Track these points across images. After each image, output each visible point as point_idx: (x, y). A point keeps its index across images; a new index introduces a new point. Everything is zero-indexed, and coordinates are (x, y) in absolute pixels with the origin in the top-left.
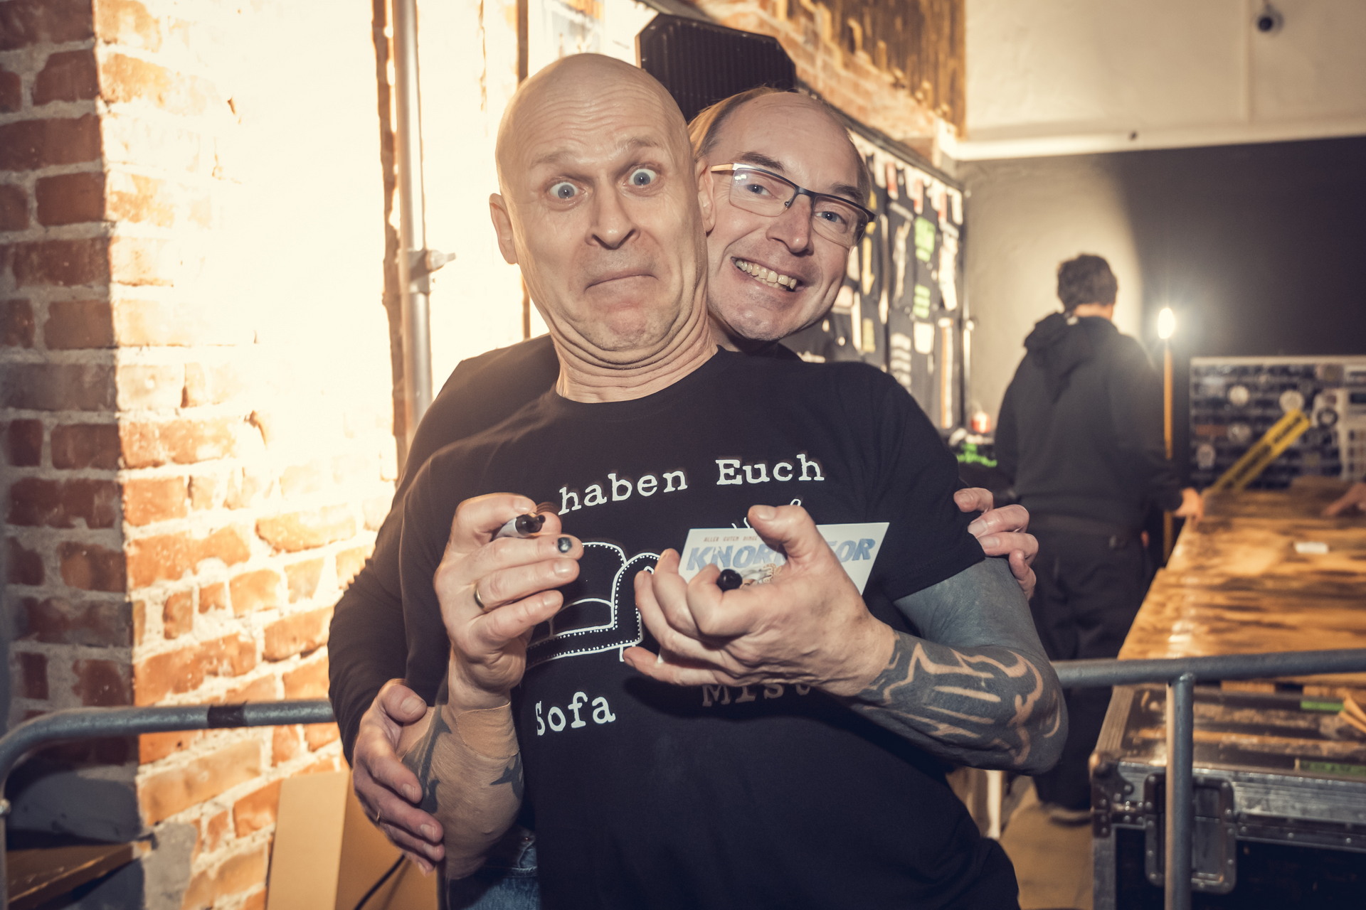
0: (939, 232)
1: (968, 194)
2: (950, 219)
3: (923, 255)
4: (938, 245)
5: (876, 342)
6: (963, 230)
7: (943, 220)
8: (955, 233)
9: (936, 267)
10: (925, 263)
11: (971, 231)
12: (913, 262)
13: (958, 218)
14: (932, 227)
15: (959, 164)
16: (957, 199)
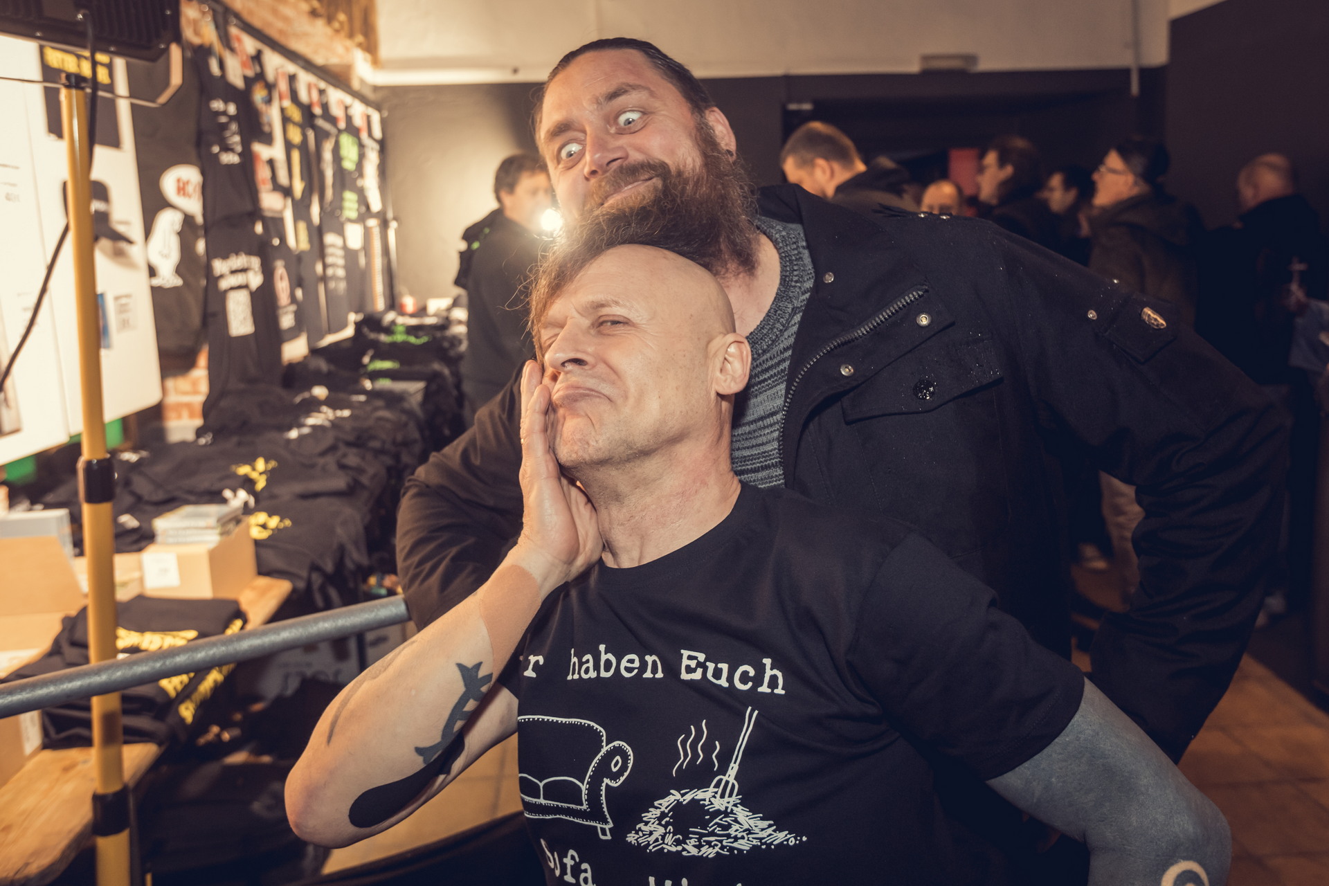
0: (361, 146)
1: (386, 114)
2: (370, 135)
3: (349, 165)
4: (362, 156)
5: (311, 241)
6: (383, 145)
7: (364, 135)
8: (376, 147)
9: (361, 175)
10: (350, 173)
11: (390, 145)
12: (340, 172)
13: (377, 133)
14: (356, 139)
15: (376, 88)
16: (376, 117)
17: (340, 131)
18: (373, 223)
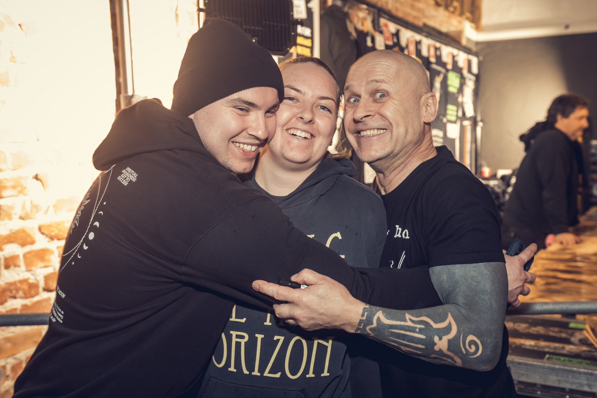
0: (462, 78)
1: (481, 58)
2: (470, 71)
3: (453, 89)
4: (462, 85)
6: (478, 78)
7: (465, 72)
8: (473, 78)
9: (461, 95)
10: (453, 94)
11: (483, 78)
12: (447, 93)
13: (475, 70)
14: (458, 75)
15: (477, 43)
16: (475, 61)
17: (447, 70)
18: (467, 123)
